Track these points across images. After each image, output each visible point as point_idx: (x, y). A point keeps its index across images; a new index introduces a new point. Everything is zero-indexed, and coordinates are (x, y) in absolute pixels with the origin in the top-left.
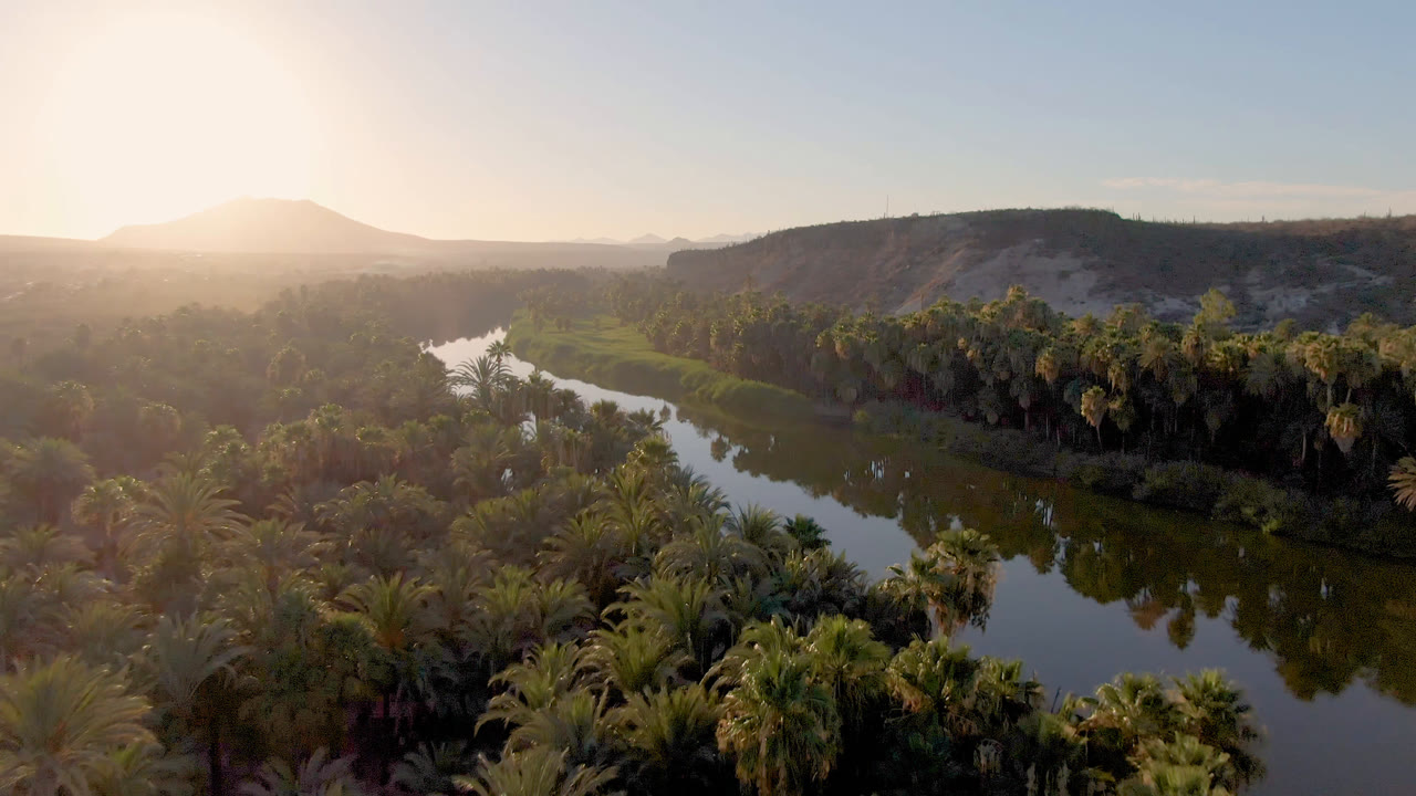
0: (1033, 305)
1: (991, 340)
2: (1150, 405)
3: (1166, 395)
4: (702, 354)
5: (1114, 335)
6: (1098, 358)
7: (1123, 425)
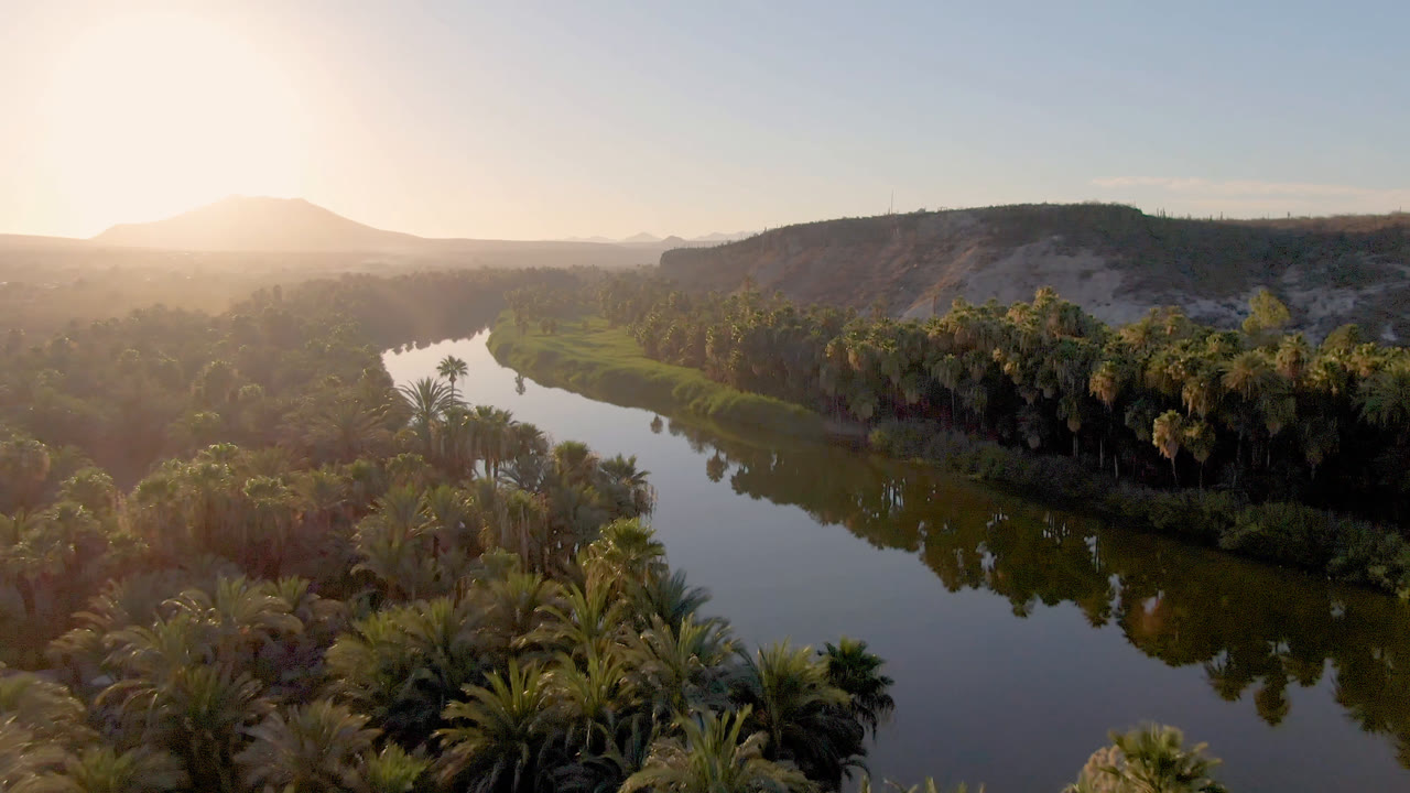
0: (1065, 309)
2: (1237, 432)
4: (698, 361)
6: (1170, 376)
7: (1202, 456)
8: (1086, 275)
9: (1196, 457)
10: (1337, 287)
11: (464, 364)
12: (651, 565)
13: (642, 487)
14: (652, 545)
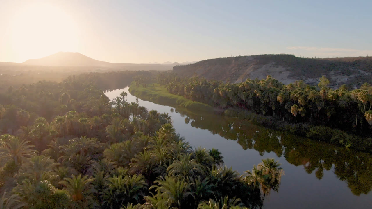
0: (274, 81)
1: (264, 91)
2: (311, 110)
3: (315, 107)
4: (182, 94)
5: (299, 90)
6: (295, 96)
7: (303, 115)
8: (281, 72)
9: (302, 116)
10: (343, 75)
11: (126, 93)
12: (172, 133)
13: (170, 120)
14: (173, 129)
